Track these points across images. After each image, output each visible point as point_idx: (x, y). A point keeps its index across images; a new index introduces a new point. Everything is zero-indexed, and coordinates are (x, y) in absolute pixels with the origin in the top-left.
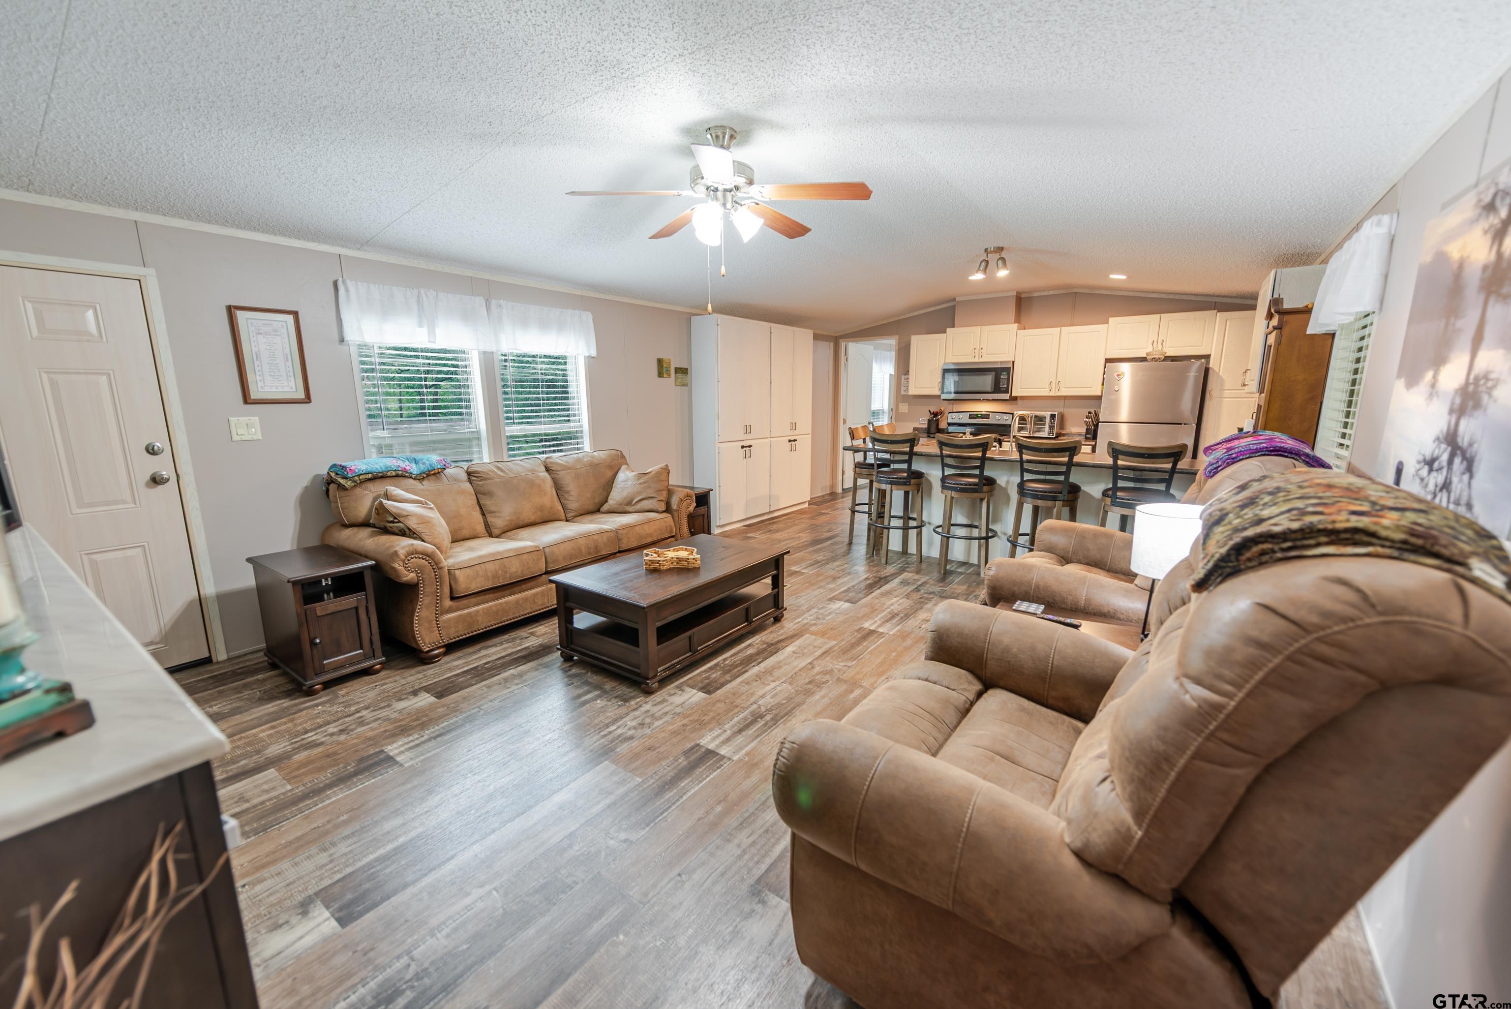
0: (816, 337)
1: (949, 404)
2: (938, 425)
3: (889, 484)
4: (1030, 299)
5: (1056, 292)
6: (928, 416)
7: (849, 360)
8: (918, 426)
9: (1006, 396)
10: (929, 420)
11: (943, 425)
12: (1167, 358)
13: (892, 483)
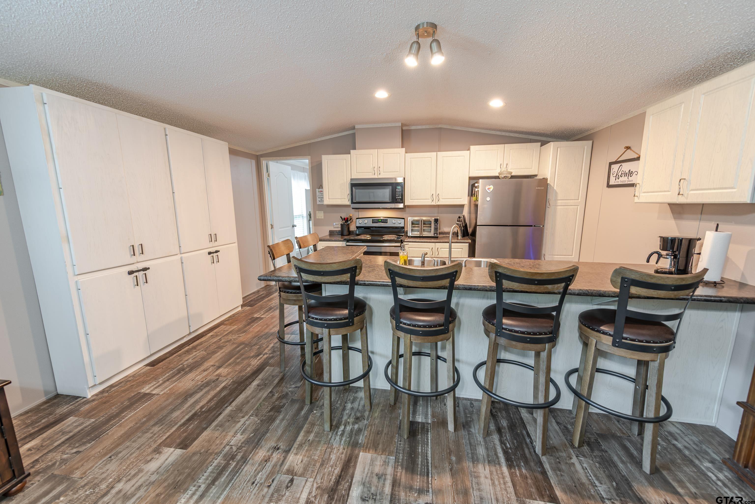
0: (232, 152)
1: (356, 211)
2: (349, 228)
3: (326, 327)
4: (409, 131)
5: (427, 127)
6: (340, 222)
7: (271, 175)
8: (332, 229)
9: (401, 206)
10: (341, 224)
11: (353, 228)
12: (512, 177)
13: (329, 327)
